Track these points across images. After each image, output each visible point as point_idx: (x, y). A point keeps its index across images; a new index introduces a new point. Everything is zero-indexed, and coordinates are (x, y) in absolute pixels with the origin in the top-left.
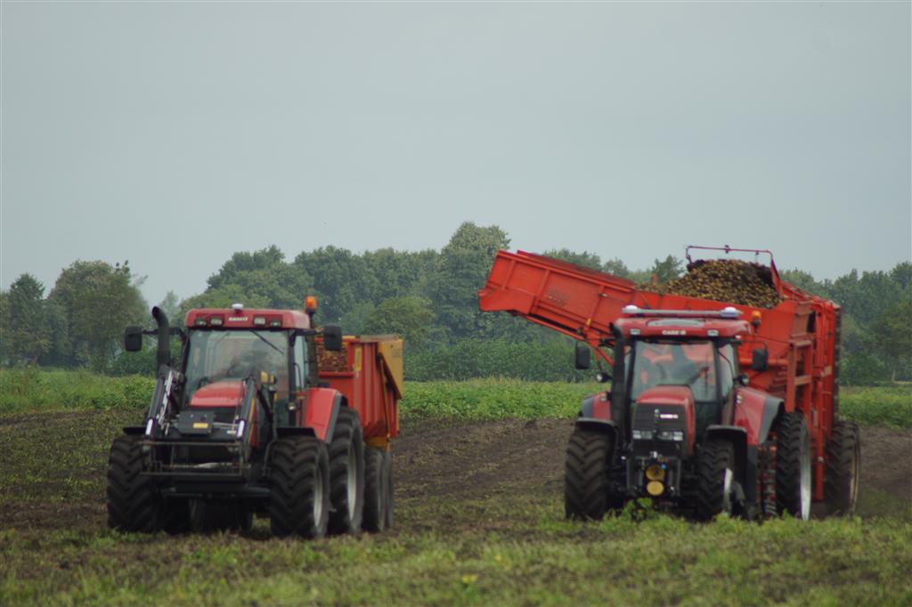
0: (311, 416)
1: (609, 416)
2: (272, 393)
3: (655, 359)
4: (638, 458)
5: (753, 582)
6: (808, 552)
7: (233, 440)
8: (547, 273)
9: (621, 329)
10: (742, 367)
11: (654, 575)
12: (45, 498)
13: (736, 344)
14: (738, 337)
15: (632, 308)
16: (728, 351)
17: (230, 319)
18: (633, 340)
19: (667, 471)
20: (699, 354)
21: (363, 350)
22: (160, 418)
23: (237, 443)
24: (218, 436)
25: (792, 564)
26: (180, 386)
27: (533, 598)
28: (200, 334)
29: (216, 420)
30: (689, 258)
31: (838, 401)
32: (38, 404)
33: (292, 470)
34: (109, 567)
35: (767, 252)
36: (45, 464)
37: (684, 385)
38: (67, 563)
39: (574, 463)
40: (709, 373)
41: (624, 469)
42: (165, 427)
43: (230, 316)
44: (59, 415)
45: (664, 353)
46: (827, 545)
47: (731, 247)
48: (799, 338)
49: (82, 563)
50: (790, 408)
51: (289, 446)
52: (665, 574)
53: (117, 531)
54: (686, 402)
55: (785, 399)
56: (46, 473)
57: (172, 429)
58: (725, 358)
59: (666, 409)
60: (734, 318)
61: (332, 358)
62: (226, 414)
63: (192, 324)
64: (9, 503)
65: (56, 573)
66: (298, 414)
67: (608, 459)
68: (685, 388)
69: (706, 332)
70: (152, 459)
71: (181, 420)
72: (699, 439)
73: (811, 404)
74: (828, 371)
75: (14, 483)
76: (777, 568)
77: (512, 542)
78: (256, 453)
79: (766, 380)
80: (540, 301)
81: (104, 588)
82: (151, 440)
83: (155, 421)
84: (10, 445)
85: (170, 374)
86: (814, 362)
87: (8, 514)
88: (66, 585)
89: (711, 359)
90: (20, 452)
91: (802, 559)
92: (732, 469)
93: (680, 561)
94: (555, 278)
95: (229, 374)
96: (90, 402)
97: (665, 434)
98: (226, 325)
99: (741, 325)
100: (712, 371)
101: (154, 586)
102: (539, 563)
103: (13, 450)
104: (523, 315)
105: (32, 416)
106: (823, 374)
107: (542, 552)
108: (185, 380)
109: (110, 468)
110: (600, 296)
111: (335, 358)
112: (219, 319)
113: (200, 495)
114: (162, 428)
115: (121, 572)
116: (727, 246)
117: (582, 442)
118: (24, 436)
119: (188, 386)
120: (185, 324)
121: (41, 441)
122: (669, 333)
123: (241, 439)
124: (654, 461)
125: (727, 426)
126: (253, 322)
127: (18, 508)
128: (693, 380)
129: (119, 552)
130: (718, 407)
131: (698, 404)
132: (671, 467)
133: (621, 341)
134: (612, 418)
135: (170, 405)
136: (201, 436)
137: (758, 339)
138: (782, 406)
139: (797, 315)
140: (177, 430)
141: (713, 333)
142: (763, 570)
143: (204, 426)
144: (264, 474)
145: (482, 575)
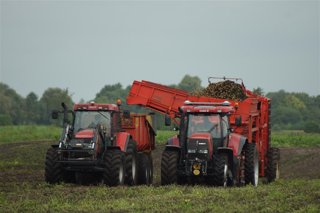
0: (119, 143)
1: (179, 145)
2: (105, 133)
3: (196, 122)
4: (190, 160)
5: (287, 203)
6: (307, 192)
7: (90, 149)
8: (153, 89)
9: (183, 110)
10: (231, 125)
11: (252, 200)
12: (38, 171)
13: (229, 116)
14: (229, 113)
15: (188, 102)
16: (225, 118)
17: (90, 107)
18: (188, 114)
19: (201, 165)
20: (215, 120)
21: (139, 119)
22: (64, 142)
23: (92, 151)
24: (85, 148)
25: (301, 196)
26: (72, 131)
27: (210, 207)
28: (79, 113)
29: (84, 143)
30: (209, 82)
31: (270, 137)
32: (36, 137)
33: (112, 161)
34: (61, 195)
35: (240, 79)
36: (38, 159)
37: (208, 132)
38: (46, 193)
39: (164, 164)
40: (218, 127)
41: (184, 165)
42: (66, 145)
43: (89, 106)
44: (44, 142)
45: (200, 120)
46: (313, 190)
47: (226, 78)
48: (253, 113)
49: (51, 194)
50: (250, 141)
51: (111, 153)
52: (256, 199)
53: (64, 182)
54: (209, 138)
55: (248, 137)
56: (39, 162)
57: (69, 146)
58: (224, 121)
59: (201, 141)
60: (228, 106)
61: (128, 121)
62: (88, 141)
63: (76, 109)
64: (26, 172)
65: (42, 197)
66: (114, 141)
67: (178, 162)
68: (209, 133)
69: (217, 111)
70: (61, 157)
71: (71, 142)
72: (214, 153)
73: (259, 138)
74: (266, 125)
75: (28, 165)
76: (296, 197)
77: (202, 188)
78: (99, 155)
79: (240, 130)
80: (151, 100)
81: (59, 202)
82: (61, 149)
83: (62, 143)
84: (27, 152)
85: (68, 126)
86: (260, 122)
87: (26, 176)
88: (46, 202)
89: (219, 122)
90: (30, 154)
91: (305, 195)
92: (227, 165)
93: (262, 195)
94: (156, 91)
95: (89, 127)
96: (54, 137)
97: (201, 151)
98: (88, 109)
99: (230, 108)
100: (219, 127)
101: (76, 202)
102: (212, 195)
103: (28, 154)
104: (144, 106)
105: (34, 142)
106: (263, 127)
107: (213, 191)
108: (74, 129)
109: (46, 161)
110: (174, 98)
111: (129, 122)
112: (85, 107)
113: (79, 170)
114: (65, 145)
115: (65, 197)
116: (224, 77)
117: (168, 155)
118: (31, 149)
119: (75, 131)
120: (74, 109)
121: (37, 151)
122: (202, 111)
123: (93, 149)
124: (197, 161)
125: (225, 148)
126: (98, 108)
127: (29, 174)
128: (212, 130)
129: (64, 190)
130: (222, 141)
131: (214, 139)
132: (203, 164)
133: (183, 115)
134: (180, 145)
135: (68, 137)
136: (79, 148)
137: (237, 113)
138: (247, 140)
139: (252, 104)
140: (70, 146)
141: (220, 111)
142: (291, 198)
143: (80, 145)
144: (102, 163)
145: (192, 199)
